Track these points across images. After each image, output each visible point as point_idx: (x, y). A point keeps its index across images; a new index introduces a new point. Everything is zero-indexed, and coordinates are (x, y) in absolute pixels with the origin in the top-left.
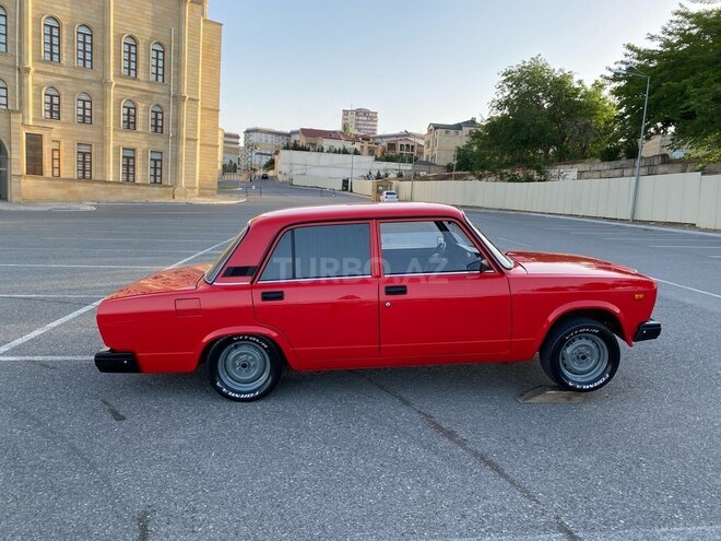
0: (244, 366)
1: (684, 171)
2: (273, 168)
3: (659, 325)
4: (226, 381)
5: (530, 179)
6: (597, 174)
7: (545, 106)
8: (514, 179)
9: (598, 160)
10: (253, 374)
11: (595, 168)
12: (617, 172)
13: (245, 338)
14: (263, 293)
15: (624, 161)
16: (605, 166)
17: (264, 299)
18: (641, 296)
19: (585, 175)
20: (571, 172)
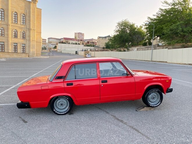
0: (62, 105)
1: (163, 48)
2: (56, 48)
3: (172, 89)
4: (56, 109)
5: (125, 51)
6: (142, 49)
7: (128, 32)
8: (121, 51)
9: (142, 46)
10: (64, 107)
11: (141, 48)
12: (147, 49)
13: (62, 97)
14: (67, 84)
15: (148, 46)
16: (144, 47)
17: (67, 85)
18: (168, 81)
19: (139, 49)
20: (135, 49)
